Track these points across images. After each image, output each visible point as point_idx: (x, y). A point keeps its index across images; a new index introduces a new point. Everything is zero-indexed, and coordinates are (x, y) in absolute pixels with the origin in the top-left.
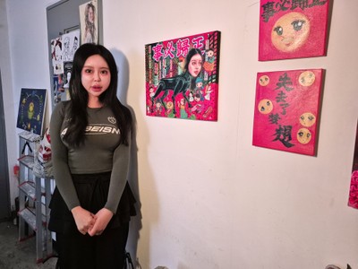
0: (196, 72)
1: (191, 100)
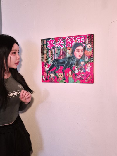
0: (79, 56)
1: (77, 72)
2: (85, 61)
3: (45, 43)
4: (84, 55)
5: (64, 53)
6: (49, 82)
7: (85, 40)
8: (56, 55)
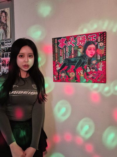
8: (68, 54)
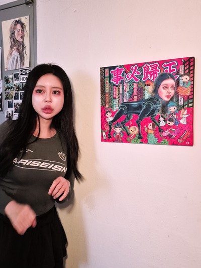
0: (167, 96)
2: (178, 106)
3: (107, 73)
4: (177, 94)
5: (141, 91)
6: (114, 141)
7: (178, 67)
